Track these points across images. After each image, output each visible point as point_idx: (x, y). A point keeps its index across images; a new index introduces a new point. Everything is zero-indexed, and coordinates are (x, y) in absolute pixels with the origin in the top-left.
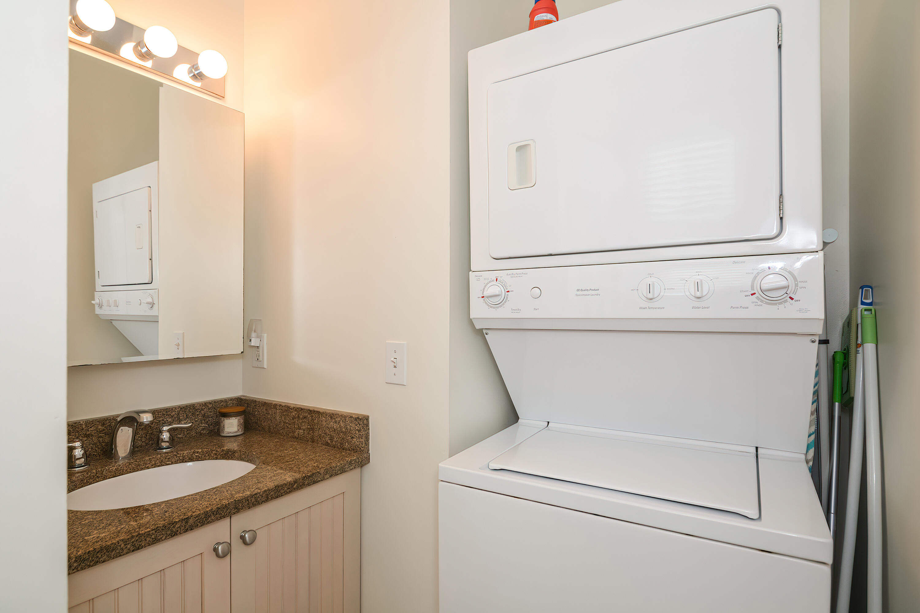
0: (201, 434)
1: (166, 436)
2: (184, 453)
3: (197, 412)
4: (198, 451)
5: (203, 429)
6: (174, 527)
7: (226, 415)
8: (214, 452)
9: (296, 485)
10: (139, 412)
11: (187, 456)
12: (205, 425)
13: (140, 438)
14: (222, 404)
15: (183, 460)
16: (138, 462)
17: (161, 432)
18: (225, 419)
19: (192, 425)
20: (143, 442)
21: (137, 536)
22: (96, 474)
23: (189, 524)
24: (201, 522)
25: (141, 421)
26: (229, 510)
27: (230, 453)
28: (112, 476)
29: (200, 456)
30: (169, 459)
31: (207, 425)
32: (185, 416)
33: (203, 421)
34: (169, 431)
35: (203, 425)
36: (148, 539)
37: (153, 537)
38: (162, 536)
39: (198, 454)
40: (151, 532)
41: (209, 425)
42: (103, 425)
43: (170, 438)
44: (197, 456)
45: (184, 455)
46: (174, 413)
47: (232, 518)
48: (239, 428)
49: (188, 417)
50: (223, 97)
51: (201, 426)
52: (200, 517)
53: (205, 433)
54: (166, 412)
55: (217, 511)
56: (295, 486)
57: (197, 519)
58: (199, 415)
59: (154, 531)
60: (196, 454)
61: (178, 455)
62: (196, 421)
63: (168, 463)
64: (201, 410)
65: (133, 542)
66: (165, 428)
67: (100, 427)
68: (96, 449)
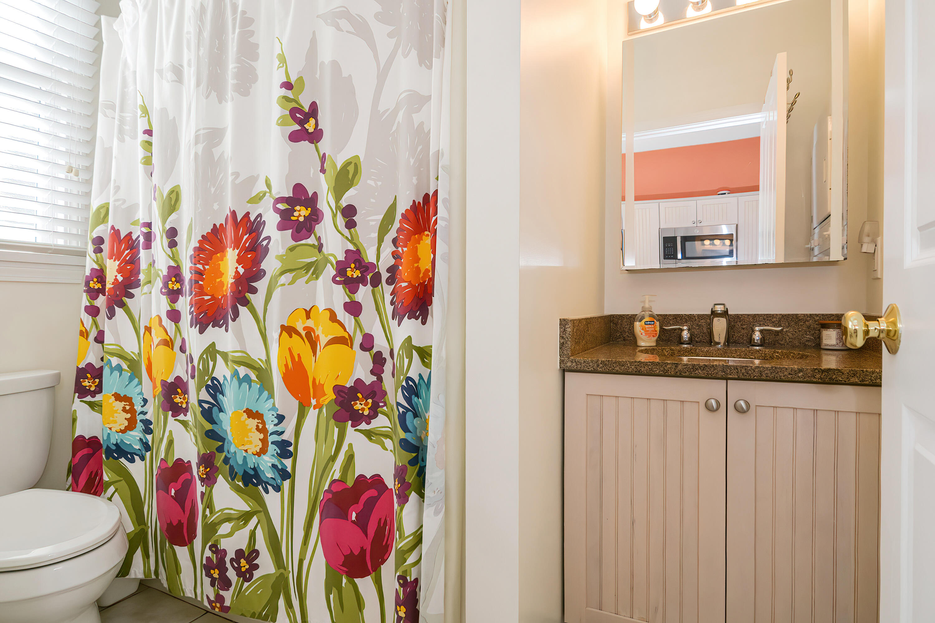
0: (805, 345)
1: (757, 336)
2: (765, 351)
3: (801, 322)
4: (778, 352)
5: (808, 340)
6: (666, 366)
7: (825, 326)
11: (768, 354)
12: (810, 337)
13: (741, 336)
15: (765, 357)
17: (753, 331)
18: (823, 329)
19: (782, 330)
20: (744, 340)
21: (638, 362)
22: (691, 350)
23: (678, 368)
24: (689, 371)
26: (716, 371)
28: (703, 356)
29: (780, 356)
30: (752, 353)
31: (812, 338)
32: (787, 324)
33: (808, 333)
35: (807, 337)
37: (650, 367)
38: (656, 369)
39: (778, 355)
40: (648, 363)
41: (815, 338)
43: (761, 339)
44: (777, 356)
45: (766, 352)
46: (774, 319)
48: (838, 342)
49: (790, 325)
51: (805, 337)
52: (688, 366)
53: (810, 345)
54: (767, 317)
55: (704, 367)
56: (800, 375)
57: (685, 367)
58: (804, 326)
59: (650, 364)
60: (776, 354)
61: (760, 352)
62: (800, 331)
63: (751, 357)
64: (805, 321)
65: (635, 365)
66: (757, 328)
68: (706, 338)
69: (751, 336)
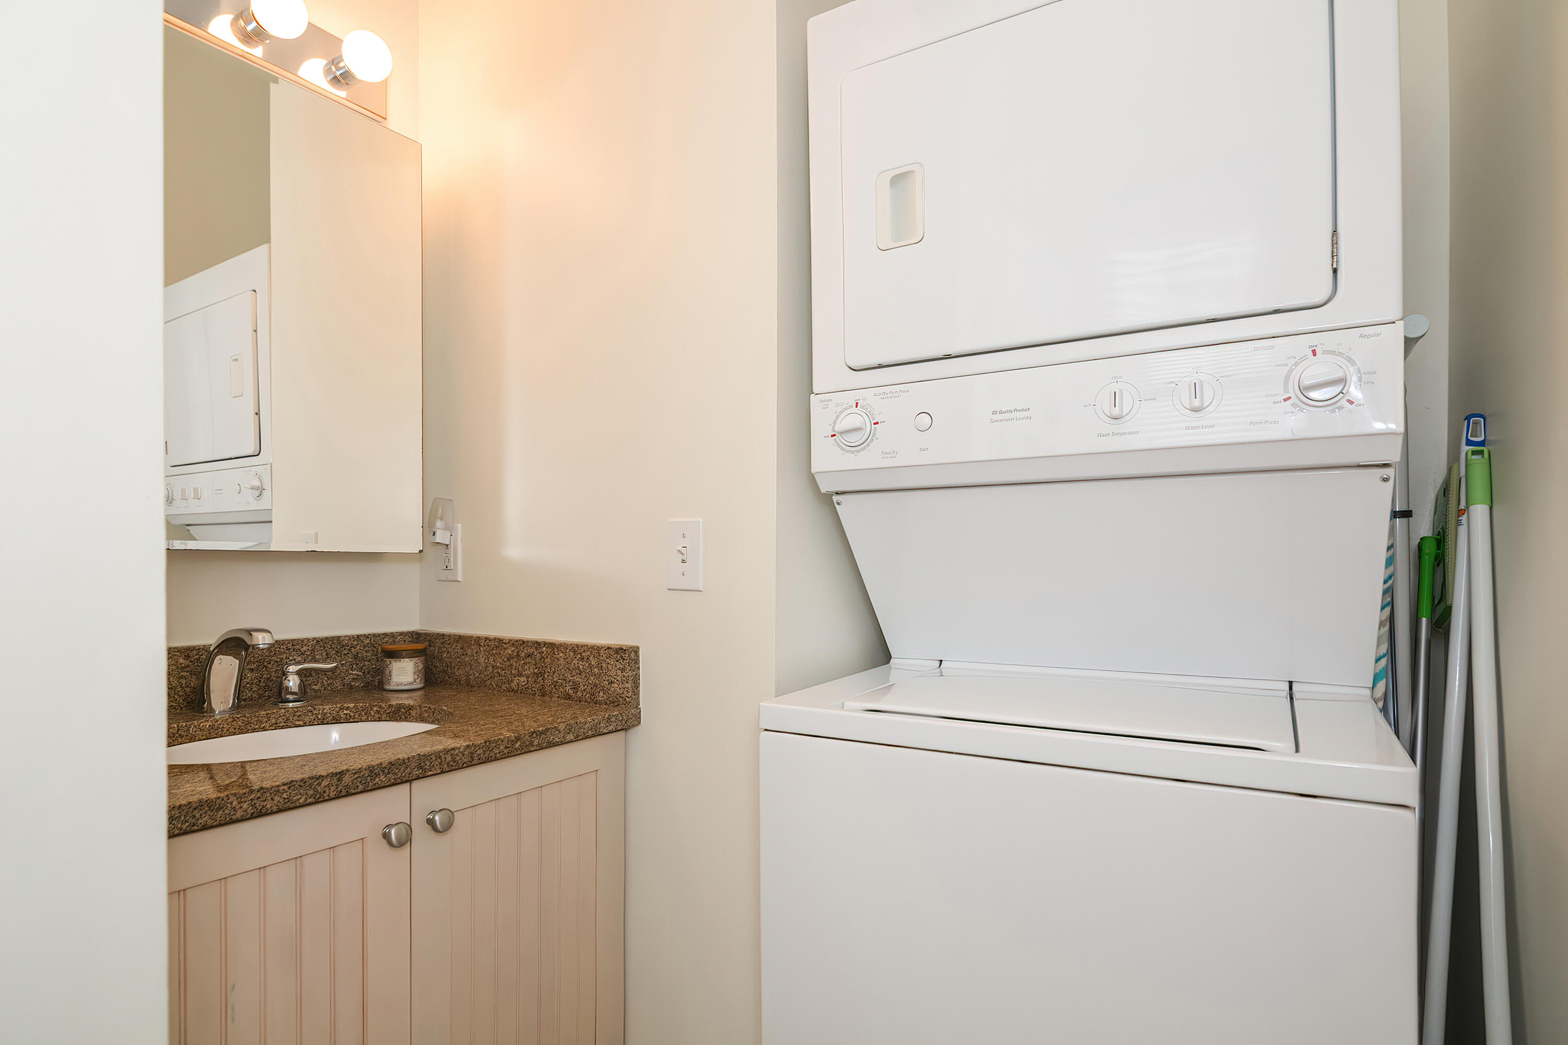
0: (351, 687)
1: (293, 682)
2: (324, 709)
3: (345, 649)
4: (349, 706)
5: (355, 679)
6: (319, 784)
7: (394, 655)
8: (375, 709)
9: (519, 743)
10: (249, 632)
11: (330, 713)
12: (357, 673)
13: (248, 685)
14: (385, 639)
15: (324, 719)
16: (248, 718)
17: (285, 674)
18: (393, 661)
19: (336, 667)
20: (253, 692)
21: (258, 791)
22: (178, 730)
23: (343, 782)
24: (363, 782)
25: (254, 642)
26: (409, 769)
27: (402, 710)
28: (204, 737)
29: (352, 714)
30: (299, 716)
31: (360, 673)
32: (324, 654)
33: (355, 666)
34: (299, 673)
35: (354, 672)
36: (277, 798)
37: (285, 796)
38: (299, 796)
39: (348, 712)
40: (282, 788)
41: (364, 673)
42: (187, 657)
43: (300, 686)
44: (346, 714)
45: (325, 711)
46: (305, 648)
47: (413, 785)
48: (416, 677)
49: (330, 656)
50: (383, 118)
51: (351, 674)
52: (362, 773)
53: (358, 686)
54: (293, 645)
55: (390, 768)
56: (517, 746)
57: (356, 776)
58: (349, 655)
59: (286, 787)
60: (345, 712)
61: (315, 712)
62: (342, 665)
63: (298, 723)
64: (351, 647)
65: (251, 800)
66: (292, 668)
67: (181, 661)
68: (176, 697)
69: (281, 683)
